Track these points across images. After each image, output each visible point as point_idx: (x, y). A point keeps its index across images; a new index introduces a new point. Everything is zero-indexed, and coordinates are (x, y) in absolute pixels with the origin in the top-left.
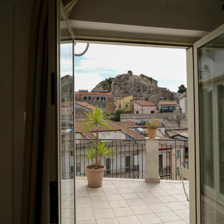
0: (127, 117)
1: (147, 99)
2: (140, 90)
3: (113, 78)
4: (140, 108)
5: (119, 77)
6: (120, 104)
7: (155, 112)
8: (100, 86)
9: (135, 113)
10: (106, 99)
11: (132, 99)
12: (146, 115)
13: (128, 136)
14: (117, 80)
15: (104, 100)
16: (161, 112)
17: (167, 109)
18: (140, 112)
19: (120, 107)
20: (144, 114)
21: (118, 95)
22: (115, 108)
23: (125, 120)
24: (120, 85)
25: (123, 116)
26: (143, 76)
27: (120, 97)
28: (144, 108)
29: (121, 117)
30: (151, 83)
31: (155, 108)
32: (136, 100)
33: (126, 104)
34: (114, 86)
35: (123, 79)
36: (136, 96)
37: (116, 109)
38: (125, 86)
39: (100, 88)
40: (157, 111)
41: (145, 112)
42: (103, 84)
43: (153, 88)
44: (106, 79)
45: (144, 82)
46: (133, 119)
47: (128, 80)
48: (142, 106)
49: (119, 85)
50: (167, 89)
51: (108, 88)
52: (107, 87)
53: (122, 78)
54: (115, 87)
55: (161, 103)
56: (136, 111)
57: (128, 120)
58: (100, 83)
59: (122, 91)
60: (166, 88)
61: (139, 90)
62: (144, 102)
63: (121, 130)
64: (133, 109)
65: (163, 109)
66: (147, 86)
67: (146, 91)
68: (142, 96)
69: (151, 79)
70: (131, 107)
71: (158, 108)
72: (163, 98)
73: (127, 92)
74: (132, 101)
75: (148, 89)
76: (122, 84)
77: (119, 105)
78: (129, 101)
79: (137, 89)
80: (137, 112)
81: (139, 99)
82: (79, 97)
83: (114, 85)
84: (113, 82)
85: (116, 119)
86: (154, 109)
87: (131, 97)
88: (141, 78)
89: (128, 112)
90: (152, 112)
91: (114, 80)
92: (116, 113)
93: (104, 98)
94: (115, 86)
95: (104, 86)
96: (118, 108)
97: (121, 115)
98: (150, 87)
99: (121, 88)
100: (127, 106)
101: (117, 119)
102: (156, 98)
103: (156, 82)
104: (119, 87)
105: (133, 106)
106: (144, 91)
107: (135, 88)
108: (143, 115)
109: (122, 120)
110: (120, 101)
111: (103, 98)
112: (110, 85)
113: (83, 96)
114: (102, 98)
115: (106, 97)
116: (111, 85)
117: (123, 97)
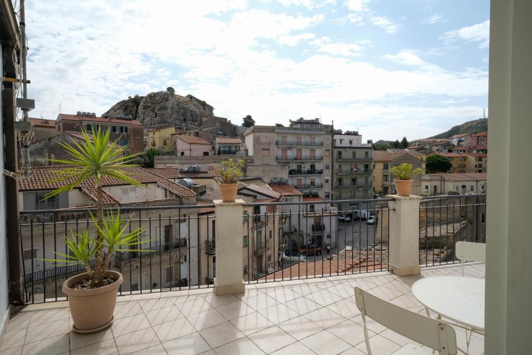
0: (165, 162)
1: (197, 134)
2: (188, 119)
3: (142, 97)
4: (188, 146)
5: (152, 96)
6: (154, 140)
7: (210, 154)
8: (118, 109)
9: (179, 154)
10: (128, 131)
11: (174, 133)
12: (196, 158)
13: (168, 192)
14: (148, 100)
15: (126, 131)
16: (219, 154)
17: (227, 149)
18: (187, 153)
19: (154, 144)
20: (193, 157)
21: (151, 125)
22: (145, 146)
23: (161, 166)
24: (154, 109)
25: (158, 159)
26: (191, 97)
27: (153, 128)
28: (193, 146)
29: (155, 161)
30: (204, 109)
31: (210, 147)
32: (180, 134)
33: (164, 140)
34: (143, 111)
35: (159, 99)
36: (180, 128)
37: (147, 148)
38: (162, 111)
39: (117, 111)
40: (213, 152)
41: (194, 154)
42: (124, 105)
43: (207, 117)
44: (129, 98)
45: (193, 108)
46: (176, 163)
47: (168, 102)
48: (191, 144)
49: (151, 110)
50: (228, 120)
51: (134, 113)
52: (131, 111)
53: (157, 98)
54: (144, 113)
55: (218, 140)
56: (180, 152)
57: (167, 165)
58: (118, 103)
59: (158, 119)
60: (226, 119)
61: (185, 120)
62: (193, 138)
63: (156, 182)
64: (176, 149)
65: (222, 149)
66: (198, 113)
67: (196, 122)
68: (190, 129)
69: (203, 104)
70: (173, 145)
71: (213, 148)
72: (221, 133)
73: (165, 122)
74: (173, 136)
75: (199, 119)
76: (156, 108)
77: (152, 141)
78: (169, 136)
79: (182, 118)
80: (182, 154)
81: (185, 133)
82: (77, 125)
83: (144, 109)
84: (141, 104)
85: (147, 164)
86: (208, 148)
87: (172, 130)
88: (189, 101)
89: (168, 153)
90: (206, 154)
91: (144, 100)
92: (148, 155)
93: (126, 128)
94: (145, 111)
95: (126, 108)
96: (151, 147)
97: (156, 157)
98: (202, 116)
99: (156, 114)
100: (165, 143)
101: (149, 165)
102: (211, 133)
103: (211, 109)
104: (151, 113)
105: (175, 143)
106: (192, 121)
107: (179, 115)
108: (191, 158)
109: (157, 166)
110: (154, 134)
111: (124, 130)
112: (137, 107)
113: (85, 124)
114: (122, 128)
115: (129, 127)
116: (139, 108)
117: (159, 129)
